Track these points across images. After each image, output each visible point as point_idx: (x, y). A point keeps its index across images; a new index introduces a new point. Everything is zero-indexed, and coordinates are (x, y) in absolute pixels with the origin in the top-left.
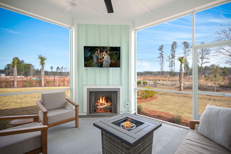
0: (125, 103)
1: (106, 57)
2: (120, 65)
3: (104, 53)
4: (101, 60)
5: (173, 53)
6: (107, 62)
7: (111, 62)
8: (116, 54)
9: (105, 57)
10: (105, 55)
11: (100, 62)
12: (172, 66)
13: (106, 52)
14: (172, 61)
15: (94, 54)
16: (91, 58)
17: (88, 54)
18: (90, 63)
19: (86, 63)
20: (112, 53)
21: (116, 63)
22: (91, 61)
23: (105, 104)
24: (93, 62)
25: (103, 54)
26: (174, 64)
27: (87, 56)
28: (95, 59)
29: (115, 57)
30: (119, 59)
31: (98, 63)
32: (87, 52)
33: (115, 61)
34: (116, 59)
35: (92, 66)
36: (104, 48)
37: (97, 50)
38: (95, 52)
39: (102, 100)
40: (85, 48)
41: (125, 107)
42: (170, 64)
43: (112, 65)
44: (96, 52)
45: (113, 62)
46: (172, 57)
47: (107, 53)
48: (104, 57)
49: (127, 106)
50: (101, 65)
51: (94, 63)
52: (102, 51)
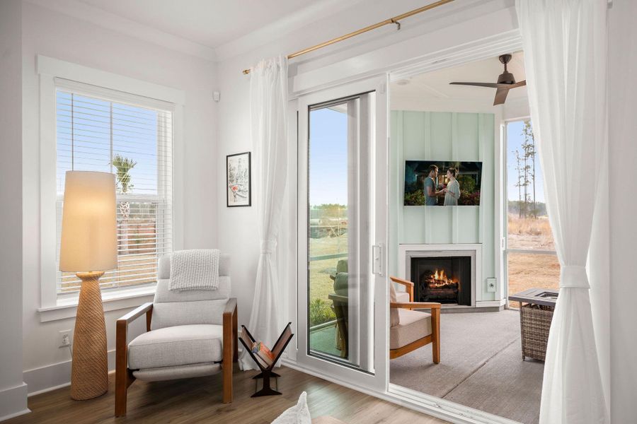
0: (486, 281)
1: (452, 184)
2: (479, 201)
3: (449, 175)
4: (440, 189)
5: (530, 142)
6: (453, 195)
7: (461, 194)
8: (474, 177)
9: (449, 184)
10: (449, 180)
11: (438, 194)
12: (525, 185)
13: (453, 172)
14: (527, 167)
15: (427, 176)
16: (420, 185)
17: (413, 178)
18: (416, 198)
19: (408, 197)
20: (464, 175)
21: (470, 198)
22: (419, 191)
23: (444, 282)
24: (422, 194)
25: (445, 178)
26: (534, 176)
27: (410, 182)
28: (428, 189)
29: (471, 183)
30: (478, 187)
31: (433, 196)
32: (411, 172)
33: (471, 193)
34: (472, 188)
35: (420, 204)
36: (447, 164)
37: (434, 168)
38: (429, 172)
39: (439, 275)
40: (409, 164)
41: (486, 291)
42: (520, 177)
43: (462, 201)
44: (431, 174)
45: (467, 193)
46: (527, 155)
47: (454, 176)
48: (446, 185)
49: (490, 289)
50: (441, 202)
51: (425, 197)
52: (443, 172)
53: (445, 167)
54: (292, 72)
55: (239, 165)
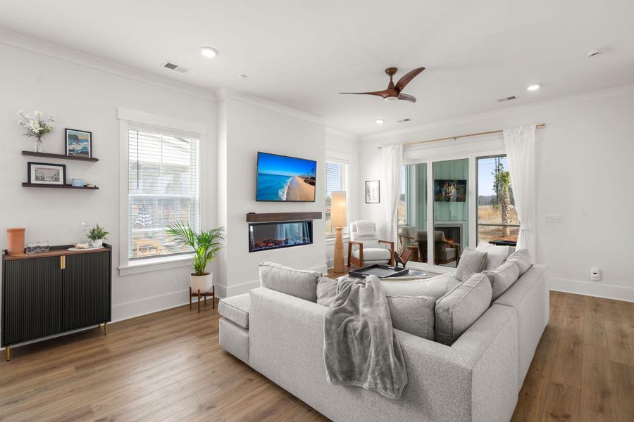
1: (452, 190)
2: (465, 200)
3: (452, 186)
6: (454, 197)
8: (463, 187)
13: (454, 185)
15: (443, 187)
28: (444, 194)
29: (462, 191)
31: (446, 197)
32: (437, 185)
33: (462, 195)
38: (444, 185)
40: (435, 181)
47: (455, 187)
51: (443, 198)
53: (450, 182)
54: (404, 150)
55: (373, 186)
